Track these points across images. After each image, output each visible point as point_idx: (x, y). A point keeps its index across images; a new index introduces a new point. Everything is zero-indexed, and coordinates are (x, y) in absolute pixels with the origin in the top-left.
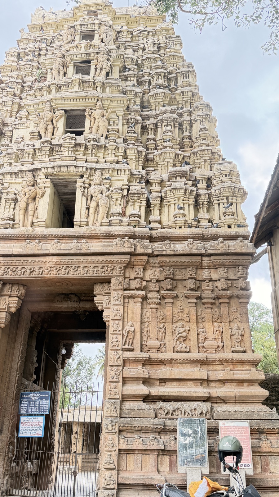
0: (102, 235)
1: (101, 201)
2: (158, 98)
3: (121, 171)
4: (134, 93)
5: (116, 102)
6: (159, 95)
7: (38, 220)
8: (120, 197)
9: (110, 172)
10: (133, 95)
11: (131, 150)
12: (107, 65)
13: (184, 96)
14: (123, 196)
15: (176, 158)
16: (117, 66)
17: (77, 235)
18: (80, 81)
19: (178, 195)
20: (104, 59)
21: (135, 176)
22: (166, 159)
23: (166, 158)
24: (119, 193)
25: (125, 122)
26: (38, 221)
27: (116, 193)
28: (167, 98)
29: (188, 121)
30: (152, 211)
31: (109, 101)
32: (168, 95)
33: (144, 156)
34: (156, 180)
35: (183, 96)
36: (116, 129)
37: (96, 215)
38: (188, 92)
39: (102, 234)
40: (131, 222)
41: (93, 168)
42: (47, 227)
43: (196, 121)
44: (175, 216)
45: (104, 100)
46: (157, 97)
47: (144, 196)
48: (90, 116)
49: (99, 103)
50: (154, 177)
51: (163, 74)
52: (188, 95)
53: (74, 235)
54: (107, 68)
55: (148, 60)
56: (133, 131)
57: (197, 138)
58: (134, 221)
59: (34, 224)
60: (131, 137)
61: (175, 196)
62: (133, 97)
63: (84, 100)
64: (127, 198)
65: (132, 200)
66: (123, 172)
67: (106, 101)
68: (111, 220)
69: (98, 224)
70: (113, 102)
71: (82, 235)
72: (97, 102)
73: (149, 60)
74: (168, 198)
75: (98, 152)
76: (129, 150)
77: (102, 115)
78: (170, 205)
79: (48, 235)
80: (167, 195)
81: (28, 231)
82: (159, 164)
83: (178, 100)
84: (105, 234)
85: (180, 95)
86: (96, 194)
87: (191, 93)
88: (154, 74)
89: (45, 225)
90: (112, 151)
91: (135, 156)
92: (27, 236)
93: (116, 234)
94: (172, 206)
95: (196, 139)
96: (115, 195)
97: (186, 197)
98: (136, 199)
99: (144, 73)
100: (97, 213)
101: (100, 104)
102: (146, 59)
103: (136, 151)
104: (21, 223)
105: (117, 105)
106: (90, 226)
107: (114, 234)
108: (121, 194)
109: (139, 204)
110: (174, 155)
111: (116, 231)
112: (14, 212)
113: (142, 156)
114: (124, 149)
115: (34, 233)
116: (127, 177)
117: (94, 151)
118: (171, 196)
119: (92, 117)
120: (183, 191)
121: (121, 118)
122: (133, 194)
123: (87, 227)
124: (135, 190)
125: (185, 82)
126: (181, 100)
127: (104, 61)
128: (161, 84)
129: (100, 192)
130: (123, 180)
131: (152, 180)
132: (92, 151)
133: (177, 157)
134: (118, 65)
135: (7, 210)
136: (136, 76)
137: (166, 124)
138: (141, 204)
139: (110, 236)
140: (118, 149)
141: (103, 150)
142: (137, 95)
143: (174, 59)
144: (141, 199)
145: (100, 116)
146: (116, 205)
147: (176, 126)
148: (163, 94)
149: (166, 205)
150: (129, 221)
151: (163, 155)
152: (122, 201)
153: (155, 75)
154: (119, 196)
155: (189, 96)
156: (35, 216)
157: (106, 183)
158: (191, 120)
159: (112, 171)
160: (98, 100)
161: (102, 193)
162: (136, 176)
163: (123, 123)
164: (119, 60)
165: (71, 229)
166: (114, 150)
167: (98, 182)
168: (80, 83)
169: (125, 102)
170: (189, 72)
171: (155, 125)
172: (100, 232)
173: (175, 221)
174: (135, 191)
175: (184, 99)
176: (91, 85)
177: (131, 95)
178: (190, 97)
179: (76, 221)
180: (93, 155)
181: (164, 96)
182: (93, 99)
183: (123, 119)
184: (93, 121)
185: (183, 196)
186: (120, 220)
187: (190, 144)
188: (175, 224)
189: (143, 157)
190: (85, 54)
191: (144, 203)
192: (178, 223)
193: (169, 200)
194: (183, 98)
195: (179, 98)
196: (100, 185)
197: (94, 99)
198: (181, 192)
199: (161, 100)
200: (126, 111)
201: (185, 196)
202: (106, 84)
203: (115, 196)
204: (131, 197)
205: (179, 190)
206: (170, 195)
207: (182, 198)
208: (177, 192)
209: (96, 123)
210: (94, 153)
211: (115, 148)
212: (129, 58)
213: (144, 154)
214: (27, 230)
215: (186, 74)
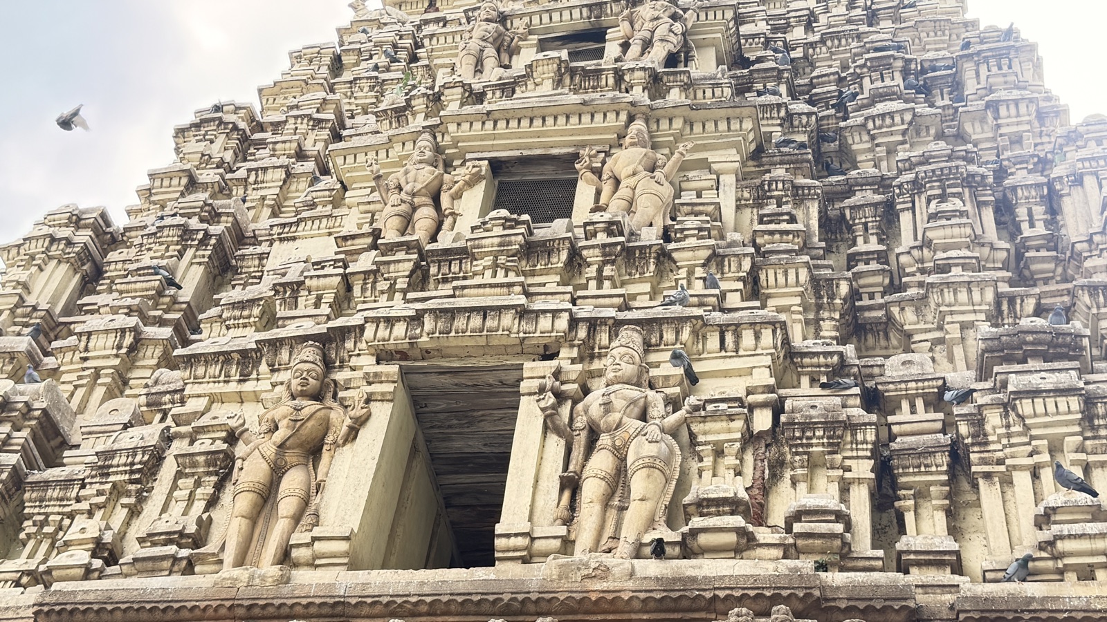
0: (645, 600)
1: (640, 445)
2: (884, 130)
3: (738, 337)
4: (783, 113)
5: (710, 126)
6: (888, 121)
7: (317, 532)
8: (738, 435)
9: (686, 335)
10: (779, 121)
11: (780, 271)
12: (671, 31)
13: (1000, 121)
14: (750, 438)
15: (1000, 312)
16: (707, 46)
17: (506, 597)
18: (559, 69)
19: (1046, 425)
20: (656, 14)
21: (807, 360)
22: (952, 313)
23: (953, 309)
24: (731, 418)
25: (746, 195)
26: (314, 539)
27: (715, 416)
28: (923, 133)
29: (1038, 186)
30: (909, 518)
31: (678, 124)
32: (928, 121)
33: (845, 300)
34: (913, 385)
35: (996, 119)
36: (710, 208)
37: (612, 515)
38: (1016, 103)
39: (642, 595)
40: (800, 542)
41: (603, 321)
42: (353, 565)
43: (1078, 181)
44: (1043, 520)
45: (658, 121)
46: (880, 127)
47: (860, 437)
48: (598, 172)
49: (639, 125)
50: (901, 373)
51: (899, 64)
52: (1018, 115)
53: (491, 598)
54: (669, 38)
55: (829, 43)
56: (786, 217)
57: (1097, 238)
58: (818, 542)
59: (295, 553)
60: (777, 236)
61: (1034, 432)
62: (779, 129)
63: (574, 120)
64: (774, 449)
65: (797, 454)
66: (748, 338)
67: (664, 125)
68: (694, 533)
69: (624, 548)
70: (698, 128)
71: (534, 597)
72: (627, 126)
73: (836, 42)
74: (991, 447)
75: (628, 277)
76: (771, 273)
77: (650, 163)
78: (1007, 481)
79: (353, 601)
80: (988, 428)
81: (257, 581)
82: (916, 338)
83: (974, 137)
84: (658, 596)
85: (983, 120)
86: (614, 417)
87: (1033, 108)
88: (861, 67)
89: (346, 555)
90: (691, 272)
91: (802, 295)
92: (250, 607)
93: (722, 594)
94: (1022, 480)
95: (1090, 241)
96: (709, 426)
97: (1094, 438)
98: (820, 449)
99: (818, 77)
100: (616, 502)
101: (639, 131)
102: (823, 41)
103: (804, 275)
104: (229, 556)
105: (714, 138)
106: (579, 555)
107: (708, 595)
108: (739, 424)
109: (840, 472)
110: (990, 296)
111: (722, 577)
112: (205, 516)
113: (832, 297)
114: (747, 264)
115: (285, 590)
116: (768, 361)
117: (608, 270)
118: (1009, 436)
119: (605, 177)
120: (1075, 403)
121: (729, 180)
122: (807, 426)
123: (563, 560)
124: (814, 407)
125: (1002, 79)
126: (987, 140)
127: (657, 18)
128: (895, 89)
129: (636, 411)
130: (750, 371)
131: (891, 387)
132: (600, 271)
133: (1005, 307)
134: (713, 44)
135: (177, 509)
136: (786, 75)
137: (938, 192)
138: (847, 475)
139: (685, 603)
140: (720, 266)
141: (652, 267)
142: (796, 123)
143: (939, 33)
144: (849, 454)
145: (640, 168)
146: (714, 475)
147: (985, 203)
148: (908, 117)
149: (988, 476)
150: (791, 541)
151: (934, 298)
152: (749, 457)
153: (865, 70)
154: (729, 431)
155: (1027, 118)
156: (306, 520)
157: (667, 378)
158: (1050, 185)
159: (695, 333)
160: (631, 119)
161: (643, 416)
162: (815, 360)
163: (738, 200)
164: (716, 25)
165: (480, 573)
166: (703, 265)
167: (628, 369)
168: (561, 75)
169: (748, 125)
170: (1012, 52)
171: (881, 210)
172: (630, 585)
173: (1052, 543)
174: (813, 412)
175: (1003, 130)
176: (604, 83)
177: (770, 122)
178: (1029, 122)
179: (508, 536)
180: (607, 283)
181: (910, 123)
182: (611, 116)
183: (740, 188)
184: (607, 188)
185: (1077, 429)
186: (740, 532)
187: (1060, 270)
188: (1055, 558)
189: (838, 301)
190: (585, 10)
191: (863, 469)
192: (1071, 554)
193: (1000, 454)
194: (998, 126)
195: (978, 129)
196: (638, 384)
197: (618, 114)
198: (1063, 407)
199: (900, 138)
200: (750, 163)
201: (1089, 434)
202: (665, 79)
203: (712, 432)
204: (794, 438)
205: (1050, 402)
206: (1003, 431)
207: (1072, 442)
208: (1040, 409)
209: (623, 191)
210: (610, 278)
211: (708, 260)
212: (753, 36)
213: (844, 288)
214: (252, 577)
215: (999, 58)
